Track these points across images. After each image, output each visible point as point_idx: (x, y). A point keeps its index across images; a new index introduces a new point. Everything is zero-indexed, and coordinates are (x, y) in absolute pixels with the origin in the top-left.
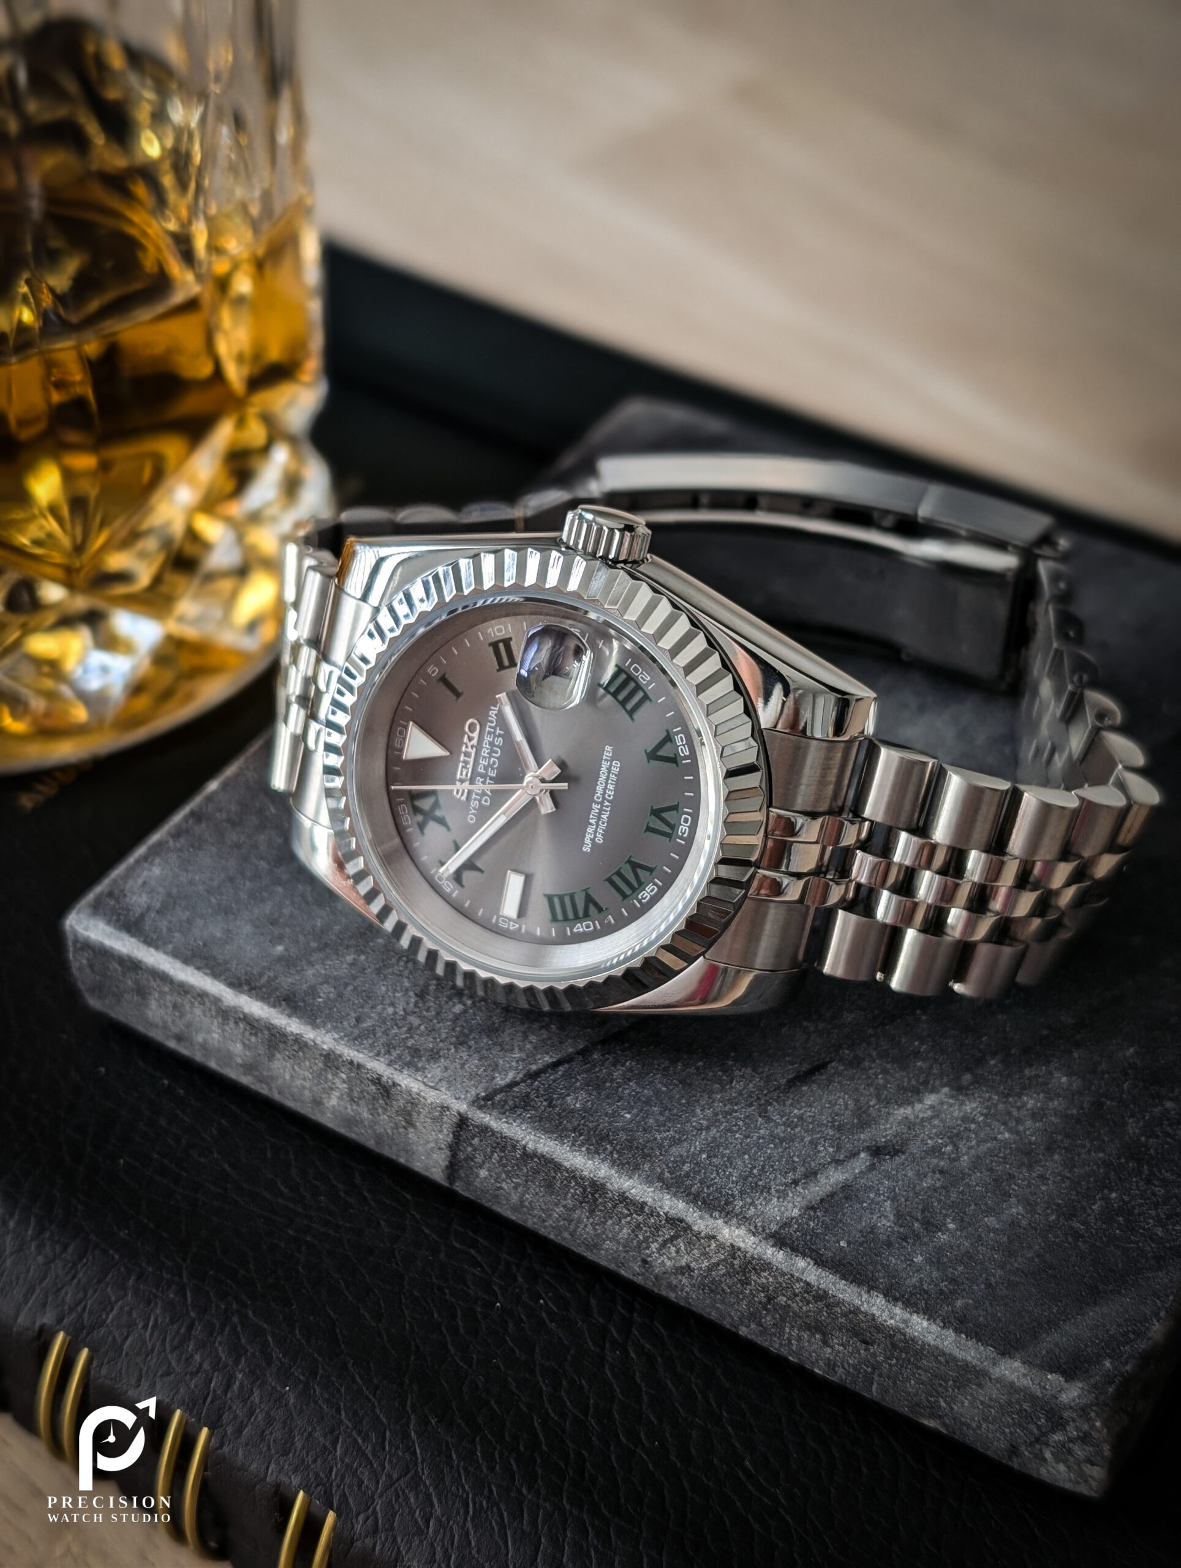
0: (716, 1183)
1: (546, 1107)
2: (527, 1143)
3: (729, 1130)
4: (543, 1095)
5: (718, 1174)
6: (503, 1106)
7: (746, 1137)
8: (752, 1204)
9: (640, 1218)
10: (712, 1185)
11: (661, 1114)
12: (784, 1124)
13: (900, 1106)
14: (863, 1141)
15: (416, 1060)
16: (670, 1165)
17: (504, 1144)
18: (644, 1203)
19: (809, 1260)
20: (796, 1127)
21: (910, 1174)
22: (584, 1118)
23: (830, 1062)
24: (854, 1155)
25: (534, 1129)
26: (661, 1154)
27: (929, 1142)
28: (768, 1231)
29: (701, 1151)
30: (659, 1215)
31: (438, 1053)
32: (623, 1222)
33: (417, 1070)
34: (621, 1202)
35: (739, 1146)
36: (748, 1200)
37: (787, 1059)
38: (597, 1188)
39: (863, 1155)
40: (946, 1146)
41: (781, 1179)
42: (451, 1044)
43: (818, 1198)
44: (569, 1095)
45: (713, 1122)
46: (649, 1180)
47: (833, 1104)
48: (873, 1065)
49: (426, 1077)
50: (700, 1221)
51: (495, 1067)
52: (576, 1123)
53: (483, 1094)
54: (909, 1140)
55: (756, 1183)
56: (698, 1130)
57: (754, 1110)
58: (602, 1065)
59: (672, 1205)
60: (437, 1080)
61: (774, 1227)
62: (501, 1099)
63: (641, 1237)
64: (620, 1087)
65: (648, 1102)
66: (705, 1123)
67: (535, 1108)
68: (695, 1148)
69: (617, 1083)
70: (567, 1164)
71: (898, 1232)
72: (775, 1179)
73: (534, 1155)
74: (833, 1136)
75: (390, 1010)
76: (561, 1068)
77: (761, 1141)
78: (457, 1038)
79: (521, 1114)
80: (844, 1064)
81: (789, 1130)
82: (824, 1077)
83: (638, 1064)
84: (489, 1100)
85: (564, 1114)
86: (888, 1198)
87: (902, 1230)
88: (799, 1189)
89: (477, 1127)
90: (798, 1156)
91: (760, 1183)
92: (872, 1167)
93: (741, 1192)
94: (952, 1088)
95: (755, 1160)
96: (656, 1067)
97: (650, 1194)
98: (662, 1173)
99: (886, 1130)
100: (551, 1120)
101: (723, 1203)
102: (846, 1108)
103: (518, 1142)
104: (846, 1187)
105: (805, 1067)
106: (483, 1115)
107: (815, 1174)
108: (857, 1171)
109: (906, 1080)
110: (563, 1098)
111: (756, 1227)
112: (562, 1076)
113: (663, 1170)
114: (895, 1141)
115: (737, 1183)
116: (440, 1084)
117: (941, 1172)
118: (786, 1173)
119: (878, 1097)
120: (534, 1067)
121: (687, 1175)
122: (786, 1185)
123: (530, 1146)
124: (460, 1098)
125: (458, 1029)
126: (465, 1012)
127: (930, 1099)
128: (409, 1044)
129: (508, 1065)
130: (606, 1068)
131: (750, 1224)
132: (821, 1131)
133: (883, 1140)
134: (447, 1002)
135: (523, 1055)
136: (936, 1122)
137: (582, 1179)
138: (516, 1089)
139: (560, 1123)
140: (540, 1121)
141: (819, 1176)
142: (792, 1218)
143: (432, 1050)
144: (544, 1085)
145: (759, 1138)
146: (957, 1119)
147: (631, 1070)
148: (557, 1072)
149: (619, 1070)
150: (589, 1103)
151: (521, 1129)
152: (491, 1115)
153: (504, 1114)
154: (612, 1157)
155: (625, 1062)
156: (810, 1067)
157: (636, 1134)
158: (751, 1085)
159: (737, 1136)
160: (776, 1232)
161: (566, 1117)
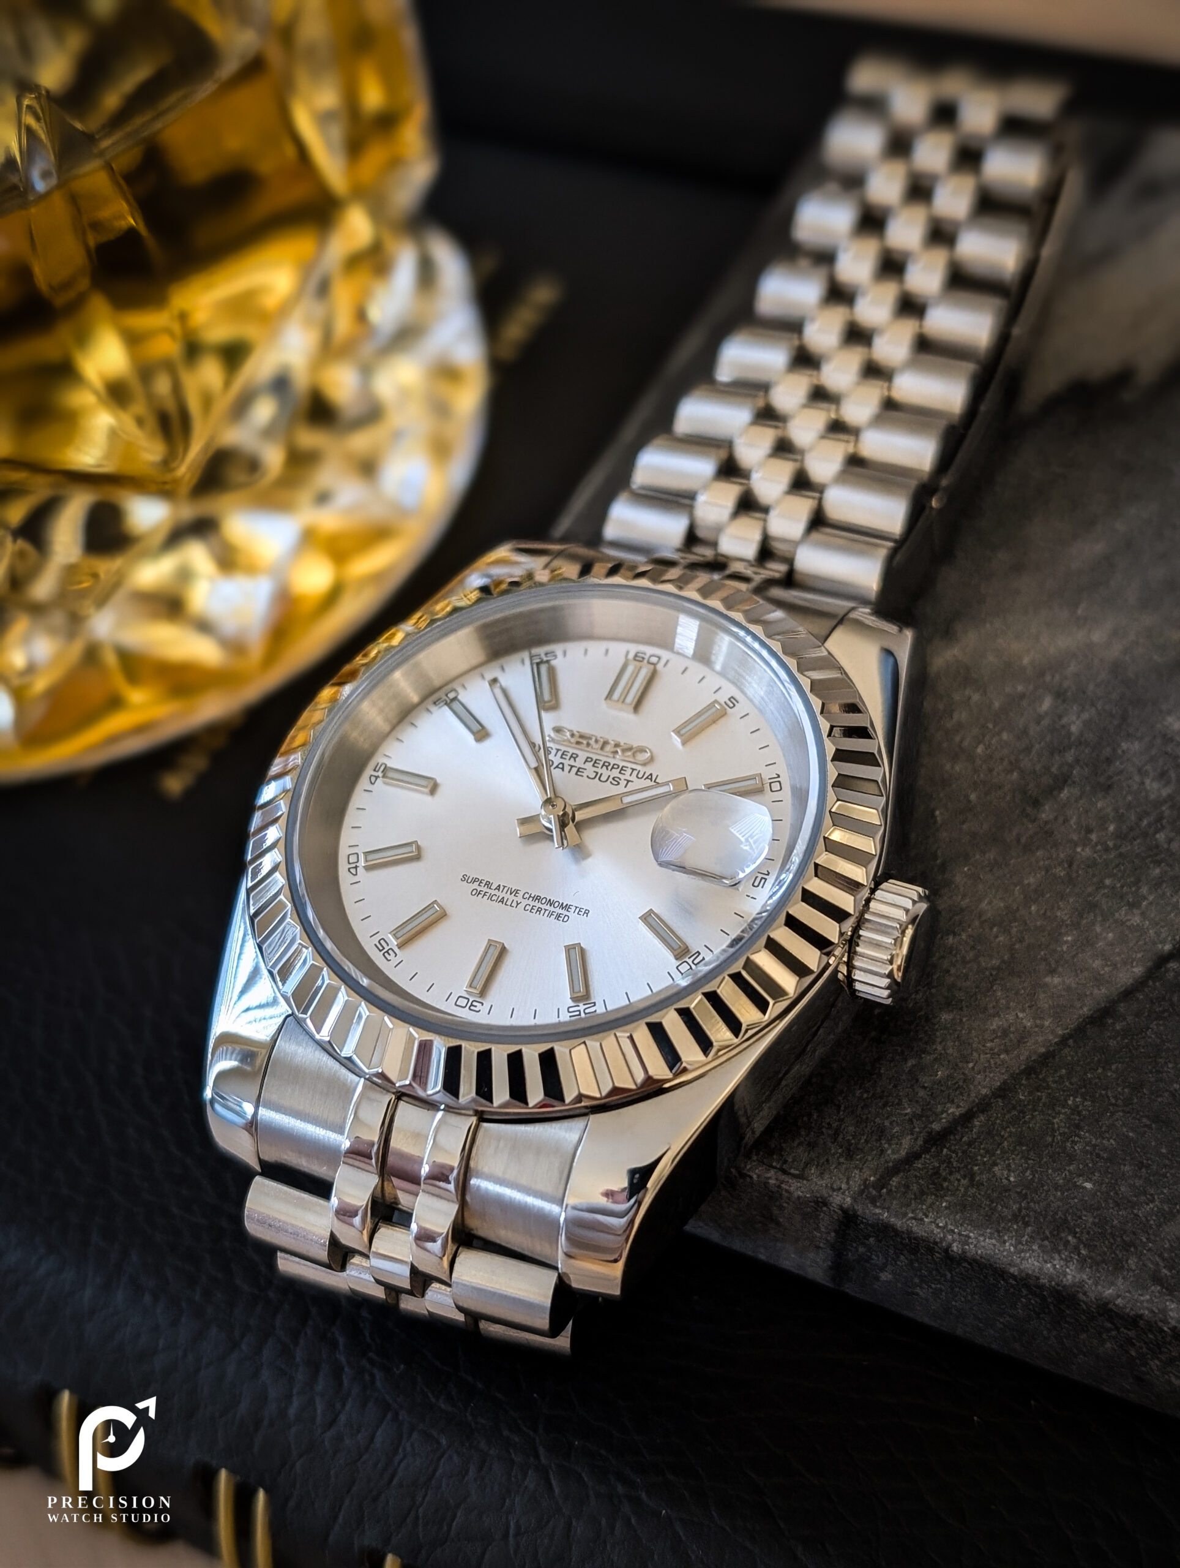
1: (966, 1189)
2: (950, 1246)
4: (960, 1169)
6: (905, 1194)
9: (1132, 1333)
11: (1137, 1176)
16: (1166, 1254)
17: (916, 1246)
18: (1139, 1316)
22: (1025, 1197)
25: (956, 1223)
26: (1149, 1240)
30: (1162, 1330)
32: (1105, 1336)
33: (771, 1156)
34: (1101, 1315)
38: (1063, 1297)
44: (995, 1164)
46: (1139, 1284)
49: (785, 1162)
51: (881, 1134)
52: (1015, 1207)
53: (872, 1178)
58: (1034, 1109)
60: (802, 1165)
62: (899, 1183)
63: (1133, 1354)
64: (1068, 1139)
65: (1112, 1160)
67: (952, 1195)
69: (1062, 1134)
70: (1013, 1270)
73: (963, 1258)
76: (976, 1122)
79: (931, 1206)
83: (1085, 1100)
84: (882, 1189)
85: (995, 1195)
89: (872, 1226)
96: (1113, 1101)
97: (1146, 1304)
98: (1157, 1269)
100: (976, 1205)
103: (936, 1243)
106: (877, 1211)
110: (990, 1170)
112: (979, 1135)
113: (1158, 1265)
116: (806, 1169)
120: (936, 1127)
123: (955, 1247)
124: (840, 1188)
129: (899, 1129)
130: (1040, 1114)
135: (917, 1110)
137: (1038, 1286)
138: (918, 1164)
139: (994, 1210)
140: (963, 1210)
144: (955, 1151)
147: (1075, 1110)
148: (972, 1131)
149: (1059, 1113)
150: (1028, 1173)
151: (938, 1226)
152: (888, 1209)
153: (908, 1205)
154: (1079, 1254)
155: (1066, 1101)
157: (1105, 1213)
161: (999, 1199)
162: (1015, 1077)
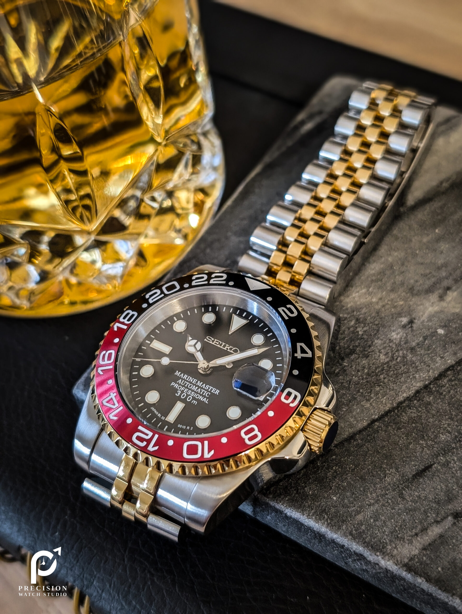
0: (378, 536)
1: (295, 495)
3: (383, 505)
4: (294, 487)
5: (379, 530)
6: (275, 494)
7: (393, 509)
9: (342, 550)
11: (351, 497)
12: (411, 501)
14: (450, 510)
16: (355, 526)
18: (344, 545)
19: (423, 578)
20: (417, 502)
22: (313, 500)
23: (434, 464)
24: (445, 518)
25: (290, 506)
26: (351, 520)
28: (403, 563)
29: (371, 517)
30: (351, 551)
32: (334, 549)
34: (333, 543)
35: (389, 514)
36: (394, 545)
37: (413, 463)
38: (321, 535)
39: (450, 518)
41: (410, 533)
43: (428, 543)
44: (306, 487)
45: (377, 501)
46: (345, 535)
47: (435, 489)
48: (455, 465)
50: (371, 557)
52: (310, 503)
53: (265, 487)
55: (397, 536)
56: (369, 506)
57: (396, 493)
58: (322, 469)
59: (357, 547)
61: (406, 560)
62: (274, 490)
63: (343, 556)
64: (331, 481)
65: (344, 489)
66: (372, 501)
67: (290, 495)
68: (368, 516)
69: (330, 479)
70: (306, 524)
72: (407, 533)
73: (291, 517)
74: (435, 507)
76: (302, 472)
77: (400, 511)
79: (283, 499)
80: (440, 465)
81: (413, 504)
82: (430, 473)
83: (339, 468)
84: (268, 490)
88: (419, 539)
89: (263, 502)
90: (418, 520)
91: (399, 536)
92: (454, 525)
93: (391, 541)
95: (397, 522)
96: (348, 469)
97: (346, 542)
98: (352, 531)
99: (461, 503)
100: (297, 501)
101: (381, 547)
102: (442, 491)
103: (282, 511)
104: (441, 536)
105: (421, 468)
106: (265, 498)
107: (427, 529)
108: (447, 527)
110: (304, 489)
111: (397, 561)
112: (303, 476)
113: (352, 529)
115: (388, 535)
118: (412, 529)
121: (364, 531)
122: (412, 536)
123: (288, 514)
130: (324, 471)
131: (394, 559)
132: (429, 504)
133: (460, 509)
137: (314, 531)
139: (302, 503)
140: (292, 502)
141: (428, 531)
142: (415, 556)
145: (399, 509)
147: (335, 471)
149: (330, 471)
150: (316, 491)
153: (275, 498)
154: (327, 522)
155: (333, 466)
156: (423, 467)
157: (338, 509)
158: (395, 479)
159: (388, 508)
160: (407, 563)
161: (305, 499)
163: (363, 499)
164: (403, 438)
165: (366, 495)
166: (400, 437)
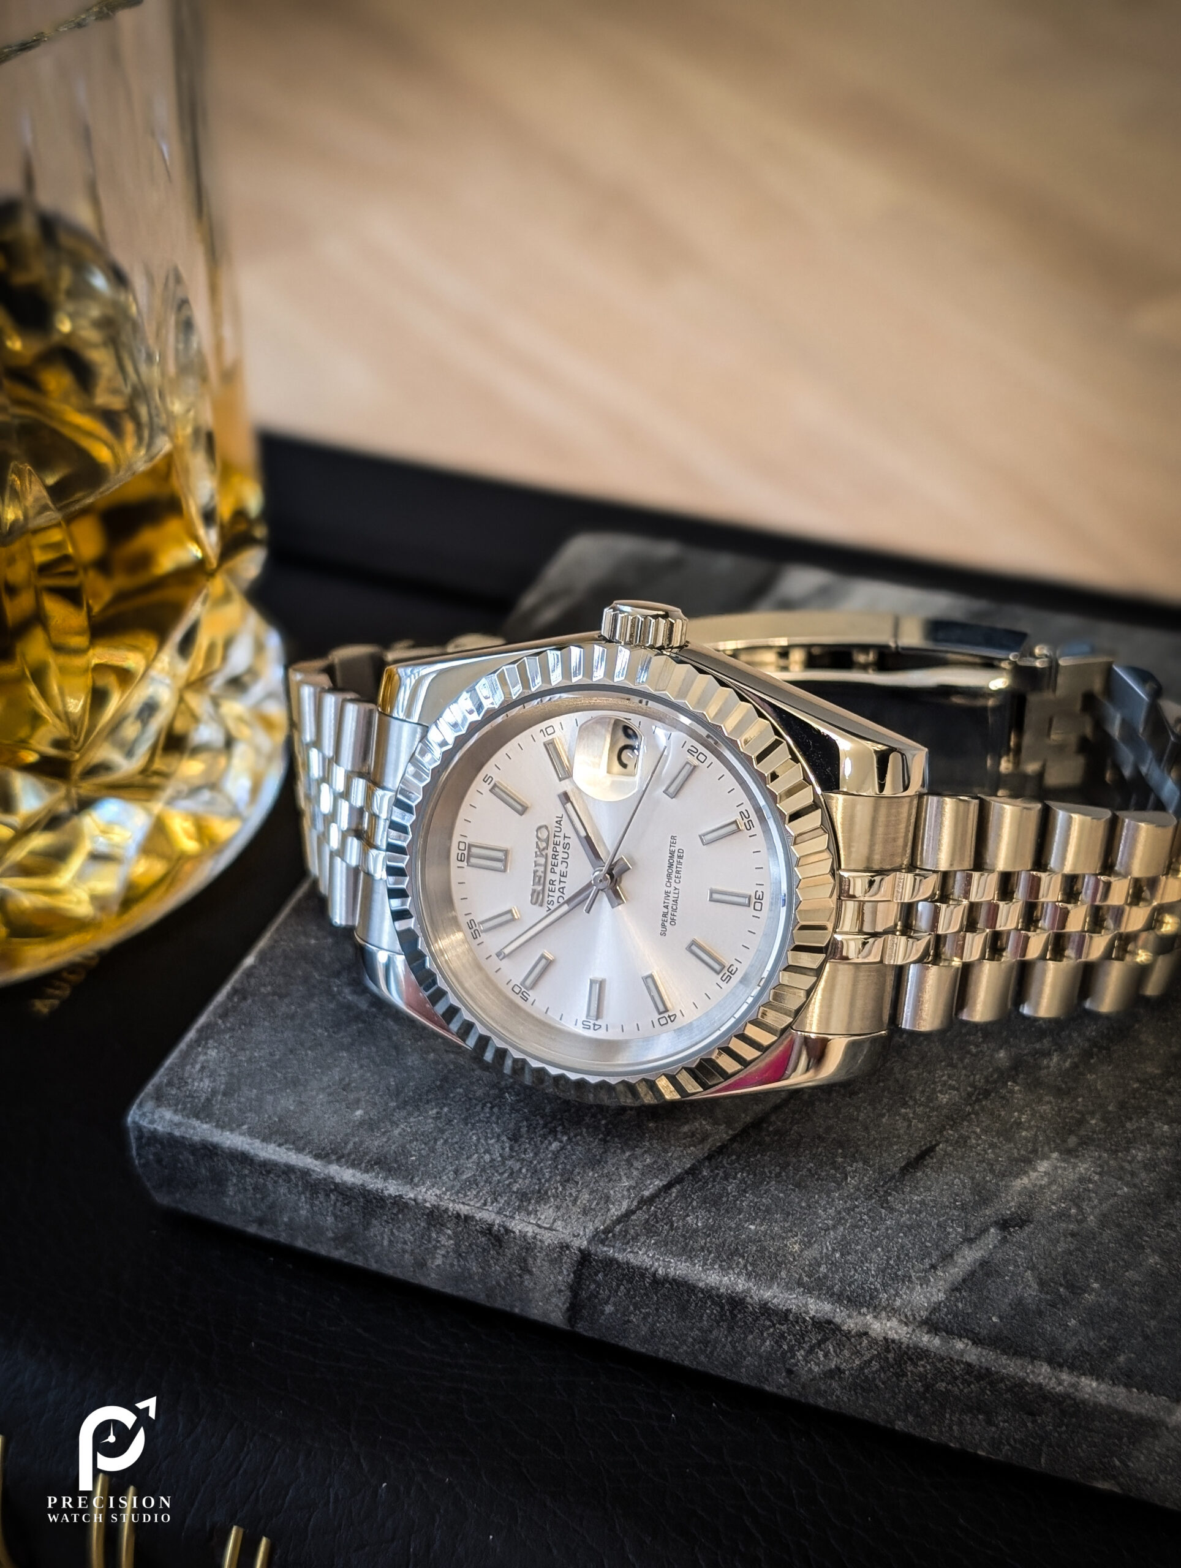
0: (856, 1280)
1: (668, 1233)
2: (657, 1270)
3: (856, 1226)
4: (663, 1219)
5: (856, 1270)
6: (625, 1236)
7: (874, 1230)
8: (897, 1294)
9: (784, 1328)
10: (853, 1282)
11: (785, 1220)
12: (908, 1212)
13: (1017, 1176)
14: (989, 1217)
15: (525, 1204)
16: (806, 1269)
17: (632, 1275)
18: (789, 1311)
19: (966, 1341)
20: (920, 1212)
21: (1043, 1241)
22: (709, 1235)
23: (937, 1145)
24: (984, 1231)
25: (661, 1254)
26: (794, 1259)
27: (1054, 1207)
28: (919, 1319)
29: (834, 1250)
30: (805, 1321)
31: (546, 1193)
32: (765, 1334)
33: (529, 1214)
34: (763, 1314)
35: (869, 1240)
36: (892, 1292)
37: (895, 1147)
38: (736, 1302)
39: (992, 1230)
40: (1070, 1209)
41: (919, 1266)
42: (557, 1182)
43: (960, 1279)
44: (688, 1215)
45: (840, 1221)
46: (789, 1288)
47: (951, 1185)
48: (980, 1142)
49: (540, 1219)
50: (850, 1321)
51: (607, 1199)
52: (702, 1242)
53: (602, 1227)
54: (1033, 1208)
55: (895, 1274)
56: (826, 1231)
57: (875, 1203)
58: (714, 1181)
59: (816, 1307)
60: (551, 1221)
61: (924, 1314)
62: (621, 1230)
63: (785, 1347)
64: (737, 1200)
65: (768, 1210)
66: (830, 1222)
67: (659, 1235)
68: (827, 1248)
69: (734, 1196)
70: (701, 1285)
71: (1047, 1300)
72: (913, 1267)
73: (666, 1279)
74: (959, 1215)
75: (487, 1157)
76: (674, 1190)
77: (890, 1231)
78: (562, 1175)
79: (643, 1243)
80: (951, 1145)
81: (914, 1216)
82: (935, 1160)
83: (749, 1174)
84: (609, 1232)
85: (688, 1235)
86: (1028, 1268)
87: (1048, 1297)
88: (940, 1273)
89: (601, 1261)
90: (929, 1241)
91: (899, 1273)
92: (1004, 1241)
93: (883, 1285)
94: (1061, 1153)
95: (889, 1251)
96: (768, 1174)
97: (793, 1301)
98: (801, 1278)
99: (1009, 1202)
100: (675, 1242)
101: (868, 1298)
102: (965, 1187)
103: (646, 1269)
104: (984, 1263)
105: (914, 1153)
106: (605, 1249)
107: (951, 1256)
108: (990, 1247)
109: (1015, 1150)
110: (684, 1219)
111: (906, 1316)
112: (676, 1198)
113: (801, 1275)
114: (1019, 1212)
115: (877, 1275)
116: (556, 1224)
117: (1073, 1235)
118: (922, 1259)
119: (992, 1171)
120: (646, 1193)
121: (826, 1276)
122: (925, 1271)
123: (660, 1272)
124: (579, 1235)
125: (559, 1167)
126: (562, 1148)
127: (1043, 1166)
128: (515, 1189)
129: (620, 1195)
130: (718, 1184)
131: (899, 1315)
132: (946, 1213)
133: (1008, 1212)
134: (542, 1142)
135: (632, 1183)
136: (1054, 1188)
137: (718, 1296)
138: (634, 1217)
139: (687, 1245)
140: (666, 1245)
141: (955, 1257)
142: (940, 1303)
143: (539, 1191)
144: (660, 1208)
145: (887, 1229)
146: (1073, 1181)
147: (743, 1181)
148: (671, 1195)
149: (732, 1183)
150: (711, 1220)
151: (648, 1256)
152: (614, 1247)
153: (628, 1243)
154: (747, 1270)
155: (736, 1174)
156: (918, 1152)
157: (765, 1244)
158: (866, 1179)
159: (865, 1230)
160: (927, 1318)
161: (691, 1237)
162: (700, 1162)
163: (811, 1220)
164: (866, 1108)
165: (815, 1213)
166: (858, 1109)
